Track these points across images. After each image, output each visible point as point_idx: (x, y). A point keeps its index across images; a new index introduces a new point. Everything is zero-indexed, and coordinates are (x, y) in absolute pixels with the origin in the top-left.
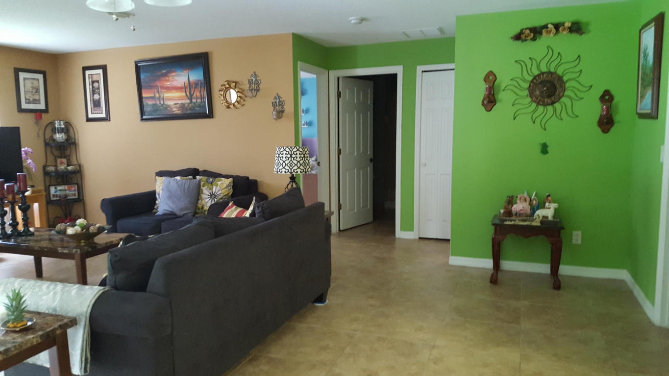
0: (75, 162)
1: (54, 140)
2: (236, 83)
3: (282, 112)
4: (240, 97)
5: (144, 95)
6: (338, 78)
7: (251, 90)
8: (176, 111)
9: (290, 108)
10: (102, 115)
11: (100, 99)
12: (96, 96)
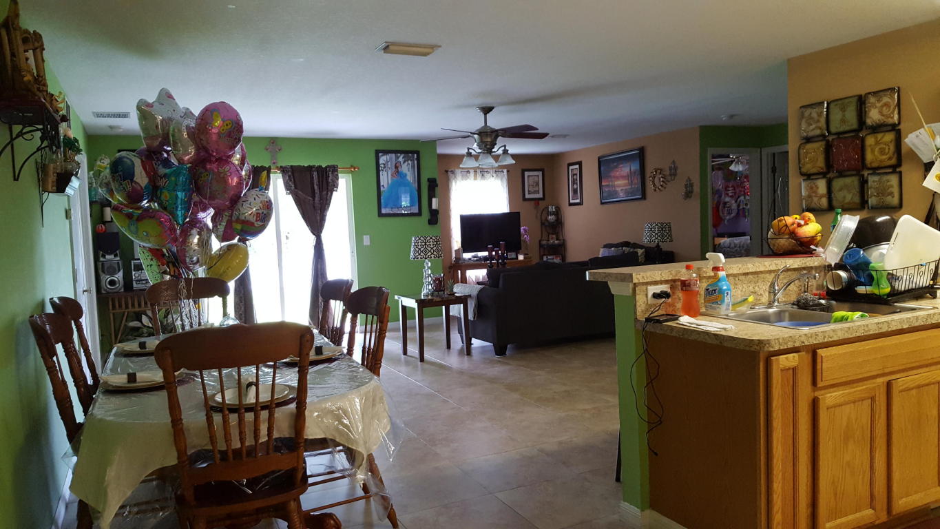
0: (561, 238)
1: (547, 221)
2: (661, 170)
3: (691, 192)
4: (663, 181)
5: (603, 184)
6: (774, 154)
7: (670, 175)
8: (622, 196)
9: (697, 189)
10: (578, 201)
11: (577, 188)
12: (575, 186)
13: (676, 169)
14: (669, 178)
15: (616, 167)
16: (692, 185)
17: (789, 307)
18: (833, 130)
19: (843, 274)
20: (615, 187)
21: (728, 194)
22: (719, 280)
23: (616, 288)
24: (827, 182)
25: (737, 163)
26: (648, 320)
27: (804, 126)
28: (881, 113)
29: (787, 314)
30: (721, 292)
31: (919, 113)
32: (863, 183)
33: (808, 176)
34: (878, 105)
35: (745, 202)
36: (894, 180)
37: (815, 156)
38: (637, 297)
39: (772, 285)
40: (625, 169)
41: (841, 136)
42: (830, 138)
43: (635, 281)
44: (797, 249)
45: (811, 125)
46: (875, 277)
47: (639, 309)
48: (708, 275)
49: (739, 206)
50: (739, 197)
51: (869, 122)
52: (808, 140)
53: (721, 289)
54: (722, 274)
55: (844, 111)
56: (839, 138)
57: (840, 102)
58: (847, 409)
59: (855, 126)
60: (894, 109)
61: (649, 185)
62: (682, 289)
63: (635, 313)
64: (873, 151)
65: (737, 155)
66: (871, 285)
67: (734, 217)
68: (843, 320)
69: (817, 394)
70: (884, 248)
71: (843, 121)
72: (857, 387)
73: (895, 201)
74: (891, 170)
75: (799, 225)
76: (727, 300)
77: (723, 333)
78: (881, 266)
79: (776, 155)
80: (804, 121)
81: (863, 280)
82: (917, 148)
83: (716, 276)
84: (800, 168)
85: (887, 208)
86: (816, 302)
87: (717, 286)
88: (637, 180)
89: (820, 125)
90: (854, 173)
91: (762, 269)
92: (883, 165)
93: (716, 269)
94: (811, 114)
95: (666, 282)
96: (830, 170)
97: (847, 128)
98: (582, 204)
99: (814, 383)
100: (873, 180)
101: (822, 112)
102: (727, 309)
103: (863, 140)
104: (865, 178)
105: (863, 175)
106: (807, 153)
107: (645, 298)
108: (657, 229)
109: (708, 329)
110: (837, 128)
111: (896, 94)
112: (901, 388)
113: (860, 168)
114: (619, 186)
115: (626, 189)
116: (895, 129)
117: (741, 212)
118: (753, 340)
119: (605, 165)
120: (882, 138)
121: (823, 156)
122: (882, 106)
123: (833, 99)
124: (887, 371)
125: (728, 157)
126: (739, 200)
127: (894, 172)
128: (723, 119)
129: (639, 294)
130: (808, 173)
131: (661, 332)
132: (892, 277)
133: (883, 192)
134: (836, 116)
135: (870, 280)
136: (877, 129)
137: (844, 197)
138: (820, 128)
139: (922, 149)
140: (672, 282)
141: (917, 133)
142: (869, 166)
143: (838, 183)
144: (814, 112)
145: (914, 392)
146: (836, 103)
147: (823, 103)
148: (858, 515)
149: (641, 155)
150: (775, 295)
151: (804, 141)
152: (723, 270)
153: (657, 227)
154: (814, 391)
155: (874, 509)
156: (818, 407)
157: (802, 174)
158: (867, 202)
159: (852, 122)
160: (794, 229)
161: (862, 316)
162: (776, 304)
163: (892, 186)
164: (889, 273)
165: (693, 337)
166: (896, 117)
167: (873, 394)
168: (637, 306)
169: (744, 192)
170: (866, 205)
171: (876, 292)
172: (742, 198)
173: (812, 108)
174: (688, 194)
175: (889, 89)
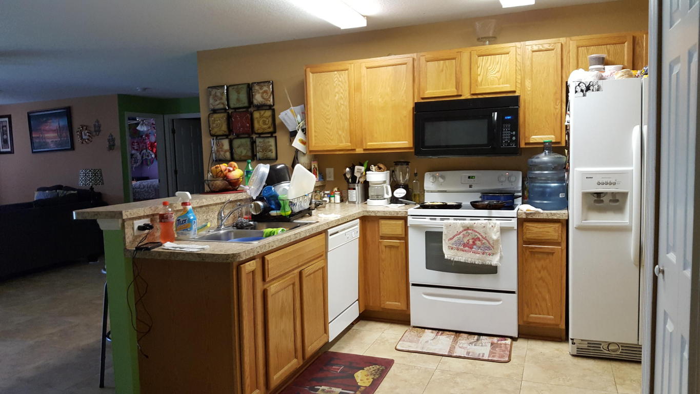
2: (87, 126)
3: (114, 145)
4: (89, 136)
5: (33, 136)
6: (173, 120)
7: (95, 131)
8: (52, 147)
9: (118, 142)
10: (9, 150)
11: (7, 138)
12: (5, 137)
13: (99, 126)
14: (94, 134)
15: (46, 122)
16: (113, 140)
17: (231, 229)
18: (232, 106)
19: (260, 203)
20: (45, 138)
21: (134, 148)
22: (188, 213)
23: (103, 225)
24: (229, 141)
25: (142, 124)
26: (138, 249)
27: (211, 101)
28: (262, 97)
29: (232, 234)
30: (190, 221)
31: (289, 99)
32: (253, 143)
33: (216, 136)
34: (261, 91)
35: (147, 154)
36: (272, 141)
37: (220, 123)
38: (126, 230)
39: (220, 214)
40: (54, 124)
41: (237, 110)
42: (230, 111)
43: (125, 217)
44: (228, 187)
45: (217, 101)
46: (282, 205)
47: (128, 241)
48: (177, 209)
49: (142, 157)
50: (142, 150)
51: (255, 102)
52: (215, 111)
53: (189, 219)
54: (189, 207)
55: (239, 93)
56: (235, 111)
57: (236, 87)
58: (281, 293)
59: (246, 104)
60: (270, 96)
61: (77, 139)
62: (161, 221)
63: (125, 244)
64: (258, 122)
65: (143, 119)
66: (279, 210)
67: (139, 165)
68: (271, 234)
69: (266, 286)
70: (284, 185)
71: (238, 100)
72: (285, 278)
73: (273, 155)
74: (269, 135)
75: (230, 171)
76: (194, 227)
77: (203, 252)
78: (286, 197)
79: (174, 121)
80: (211, 97)
81: (273, 207)
82: (286, 121)
83: (185, 209)
84: (210, 131)
85: (270, 160)
86: (248, 224)
87: (187, 217)
88: (66, 134)
89: (223, 101)
90: (247, 136)
91: (212, 202)
92: (265, 132)
93: (184, 204)
94: (216, 93)
95: (147, 216)
96: (231, 133)
97: (241, 106)
98: (13, 153)
99: (264, 279)
100: (259, 141)
101: (224, 92)
102: (195, 234)
103: (252, 114)
104: (254, 140)
105: (253, 138)
106: (214, 120)
107: (132, 231)
108: (90, 175)
109: (191, 250)
110: (234, 104)
111: (271, 86)
112: (306, 275)
113: (250, 132)
114: (49, 138)
115: (56, 141)
116: (270, 107)
117: (144, 162)
118: (228, 255)
119: (35, 120)
120: (264, 113)
121: (226, 123)
122: (263, 93)
123: (230, 84)
124: (300, 264)
125: (136, 120)
126: (142, 153)
127: (272, 136)
128: (138, 91)
129: (128, 228)
130: (216, 134)
131: (150, 257)
132: (292, 204)
133: (266, 149)
134: (234, 96)
135: (278, 207)
136: (260, 107)
137: (241, 152)
138: (223, 104)
139: (289, 122)
140: (152, 217)
141: (286, 112)
142: (256, 132)
143: (236, 142)
144: (218, 92)
145: (312, 276)
146: (232, 87)
147: (224, 86)
148: (289, 365)
149: (67, 113)
150: (222, 220)
151: (212, 112)
152: (190, 205)
153: (90, 173)
154: (264, 285)
155: (297, 358)
156: (267, 296)
157: (212, 135)
158: (256, 155)
159: (244, 102)
160: (227, 173)
161: (283, 230)
162: (223, 227)
163: (271, 146)
164: (290, 202)
165: (180, 258)
166: (271, 100)
167: (294, 281)
168: (126, 238)
169: (146, 147)
170: (255, 158)
171: (283, 214)
172: (145, 151)
173: (216, 89)
174: (111, 147)
175: (266, 82)
